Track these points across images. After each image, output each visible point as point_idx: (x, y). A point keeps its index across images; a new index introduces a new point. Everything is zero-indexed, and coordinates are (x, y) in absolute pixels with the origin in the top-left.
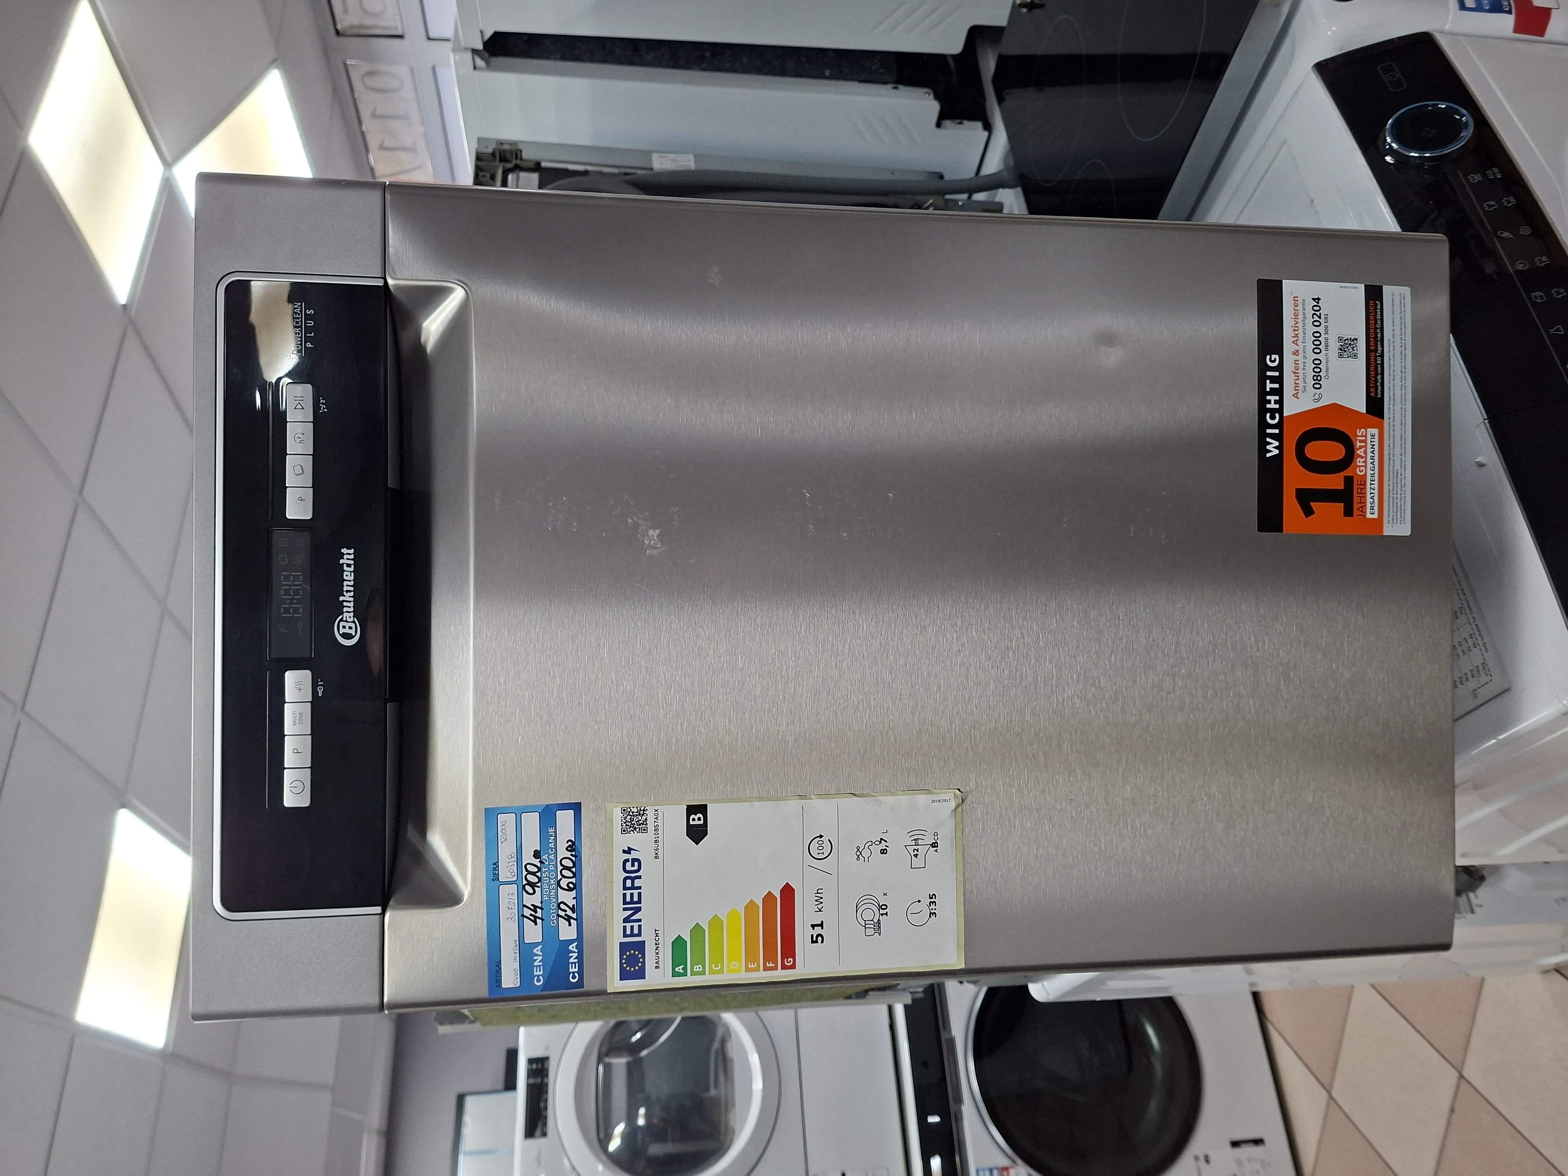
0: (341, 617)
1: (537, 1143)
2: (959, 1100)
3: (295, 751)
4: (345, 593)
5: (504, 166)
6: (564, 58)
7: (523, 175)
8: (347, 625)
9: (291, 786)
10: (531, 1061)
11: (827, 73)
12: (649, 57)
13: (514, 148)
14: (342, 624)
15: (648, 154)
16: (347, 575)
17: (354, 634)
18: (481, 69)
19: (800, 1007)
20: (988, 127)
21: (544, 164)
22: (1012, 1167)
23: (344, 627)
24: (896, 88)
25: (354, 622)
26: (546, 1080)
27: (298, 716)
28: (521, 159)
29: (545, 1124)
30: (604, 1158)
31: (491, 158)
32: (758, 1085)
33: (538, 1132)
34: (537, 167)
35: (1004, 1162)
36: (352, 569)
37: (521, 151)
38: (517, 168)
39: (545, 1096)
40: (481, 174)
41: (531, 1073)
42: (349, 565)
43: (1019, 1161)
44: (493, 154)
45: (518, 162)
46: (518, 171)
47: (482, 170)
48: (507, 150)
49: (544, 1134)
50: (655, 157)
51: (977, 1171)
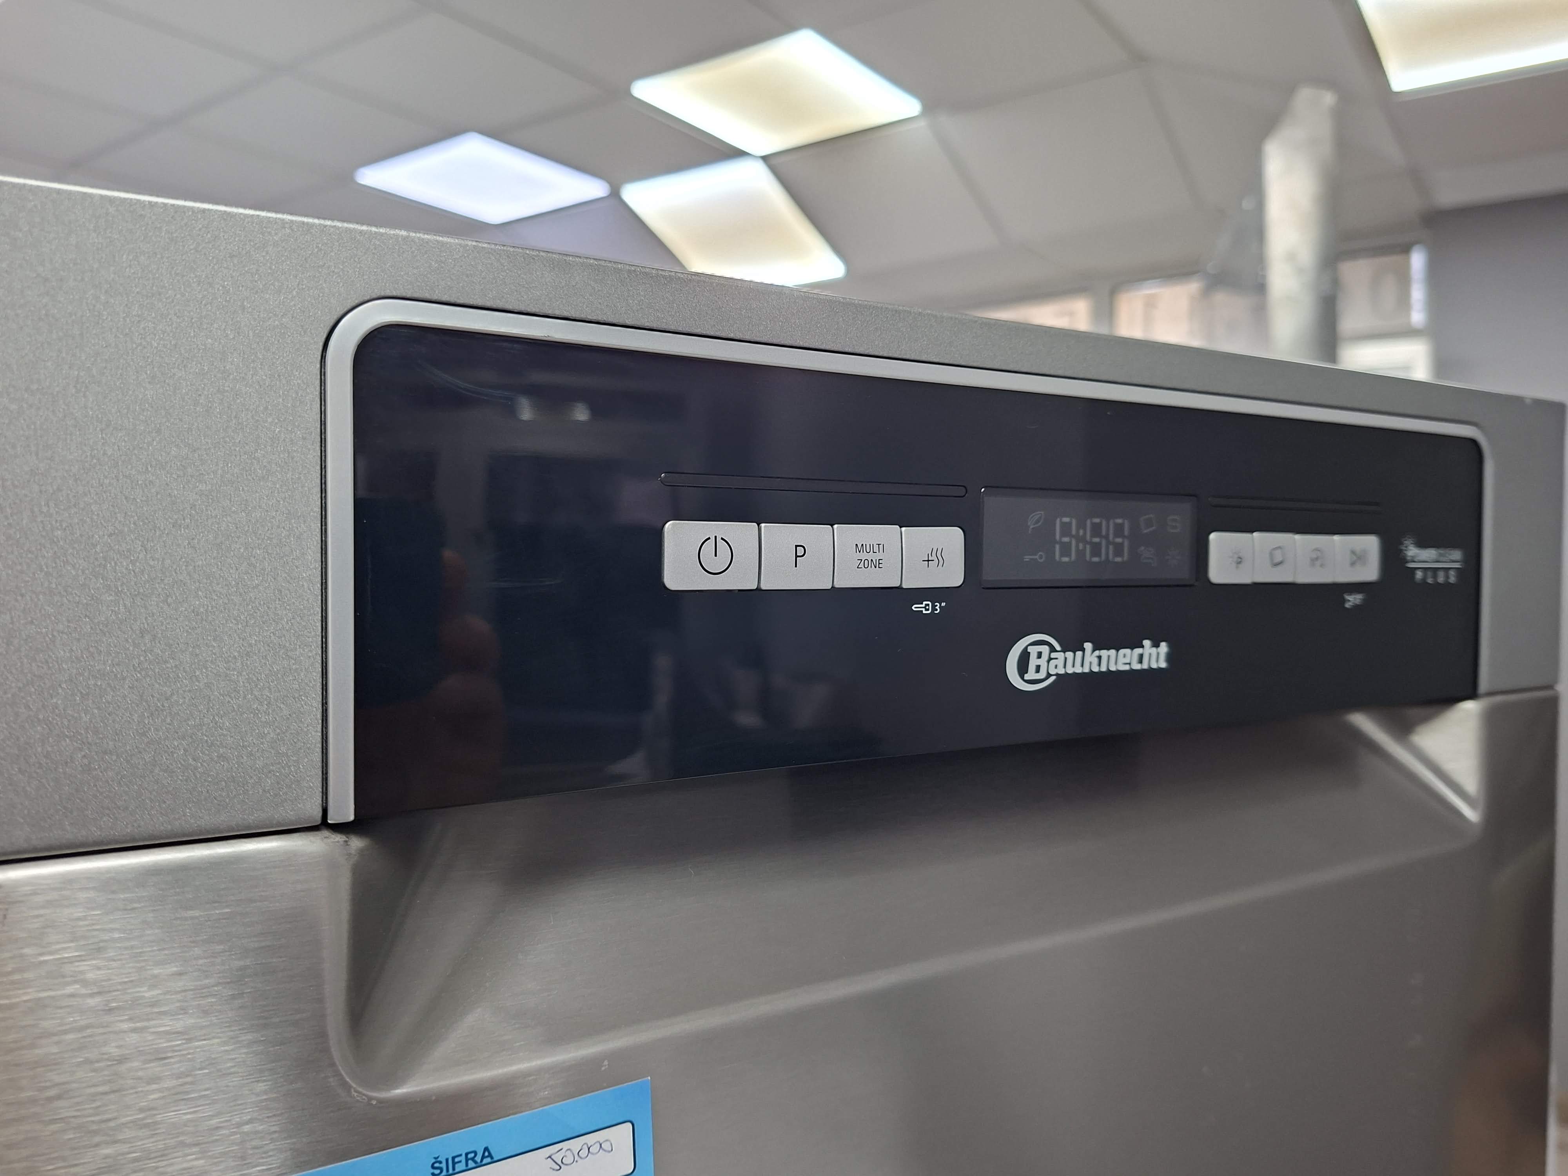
0: (1058, 648)
3: (800, 551)
4: (1097, 653)
8: (1043, 662)
9: (718, 539)
14: (1045, 649)
16: (1125, 656)
17: (1027, 677)
23: (1040, 655)
25: (1049, 675)
27: (875, 557)
36: (1136, 666)
42: (1141, 657)
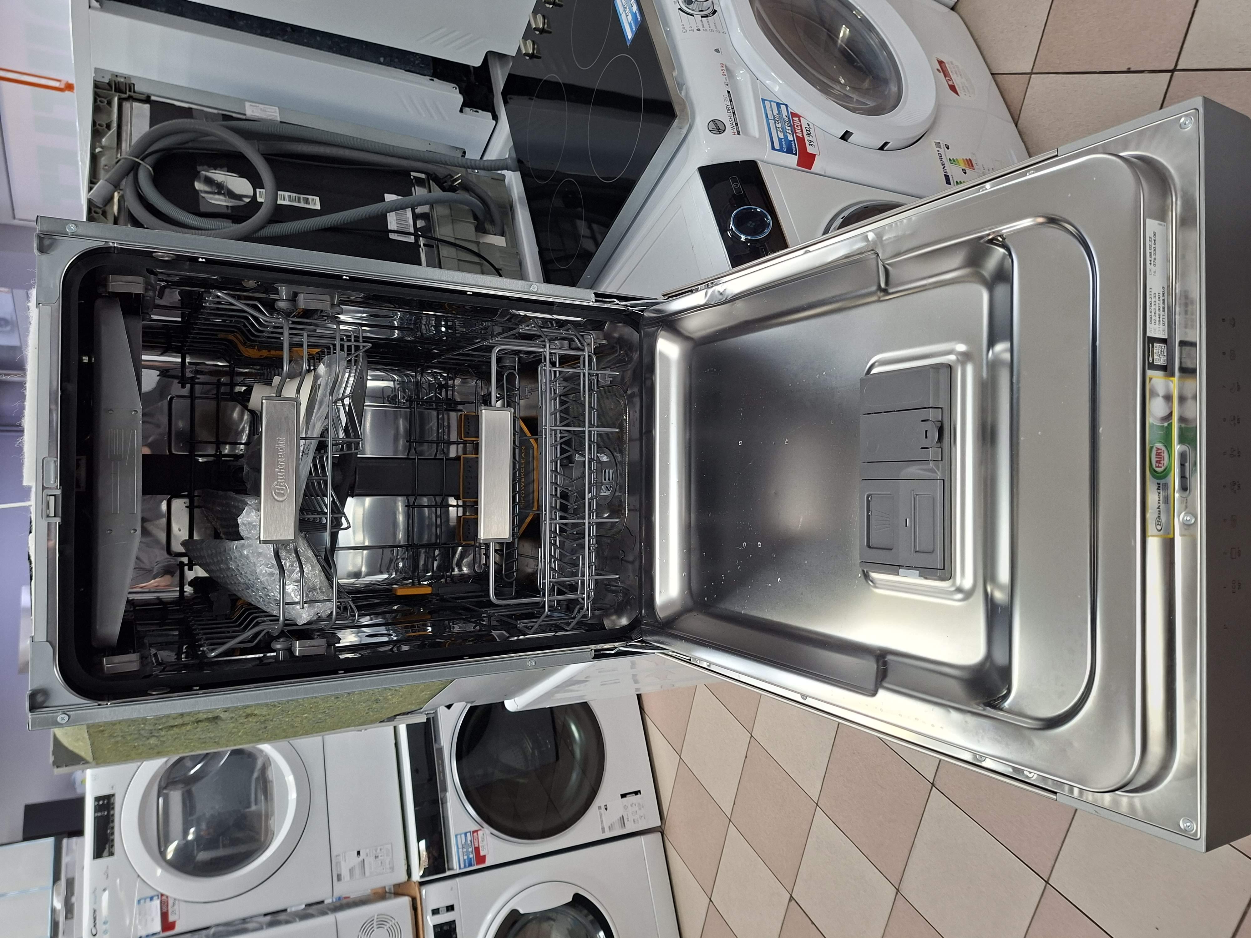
1: (105, 861)
2: (445, 790)
5: (119, 96)
6: (168, 11)
7: (136, 104)
10: (97, 799)
11: (382, 60)
12: (241, 23)
13: (128, 82)
15: (242, 101)
18: (95, 9)
19: (326, 735)
20: (495, 117)
21: (153, 98)
22: (480, 830)
24: (433, 80)
26: (112, 812)
28: (134, 92)
29: (112, 846)
30: (164, 864)
31: (108, 87)
32: (293, 795)
33: (106, 853)
34: (147, 100)
35: (475, 827)
37: (134, 85)
38: (131, 98)
39: (111, 825)
40: (99, 99)
41: (98, 808)
43: (485, 825)
44: (109, 84)
45: (132, 94)
46: (131, 101)
47: (100, 96)
48: (122, 82)
49: (111, 854)
50: (247, 104)
51: (456, 836)
